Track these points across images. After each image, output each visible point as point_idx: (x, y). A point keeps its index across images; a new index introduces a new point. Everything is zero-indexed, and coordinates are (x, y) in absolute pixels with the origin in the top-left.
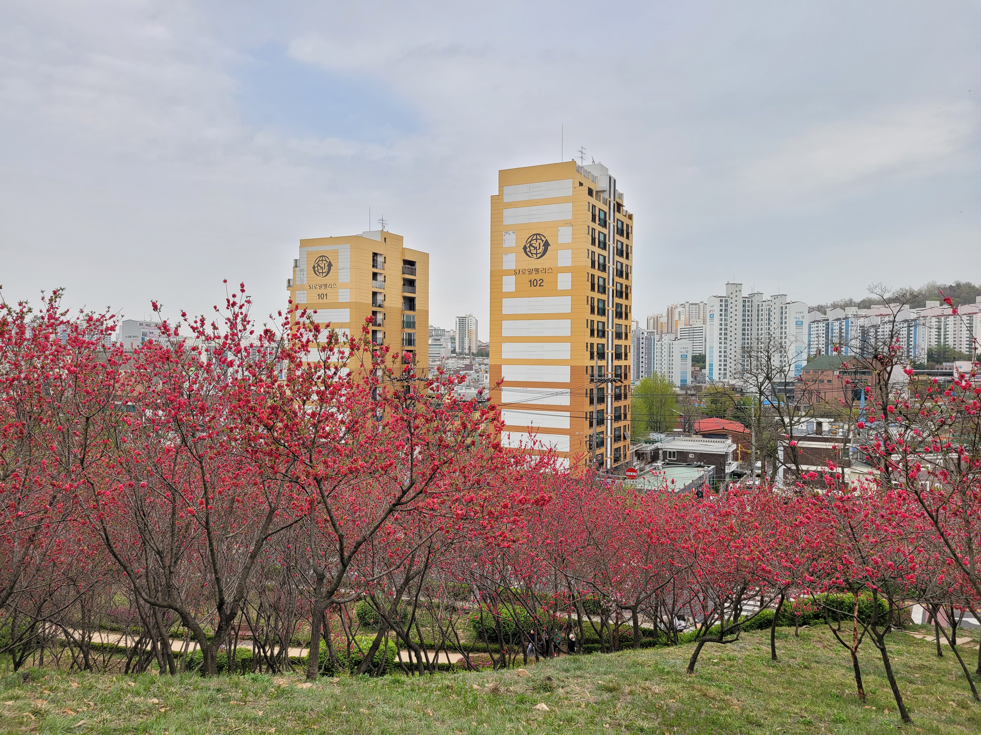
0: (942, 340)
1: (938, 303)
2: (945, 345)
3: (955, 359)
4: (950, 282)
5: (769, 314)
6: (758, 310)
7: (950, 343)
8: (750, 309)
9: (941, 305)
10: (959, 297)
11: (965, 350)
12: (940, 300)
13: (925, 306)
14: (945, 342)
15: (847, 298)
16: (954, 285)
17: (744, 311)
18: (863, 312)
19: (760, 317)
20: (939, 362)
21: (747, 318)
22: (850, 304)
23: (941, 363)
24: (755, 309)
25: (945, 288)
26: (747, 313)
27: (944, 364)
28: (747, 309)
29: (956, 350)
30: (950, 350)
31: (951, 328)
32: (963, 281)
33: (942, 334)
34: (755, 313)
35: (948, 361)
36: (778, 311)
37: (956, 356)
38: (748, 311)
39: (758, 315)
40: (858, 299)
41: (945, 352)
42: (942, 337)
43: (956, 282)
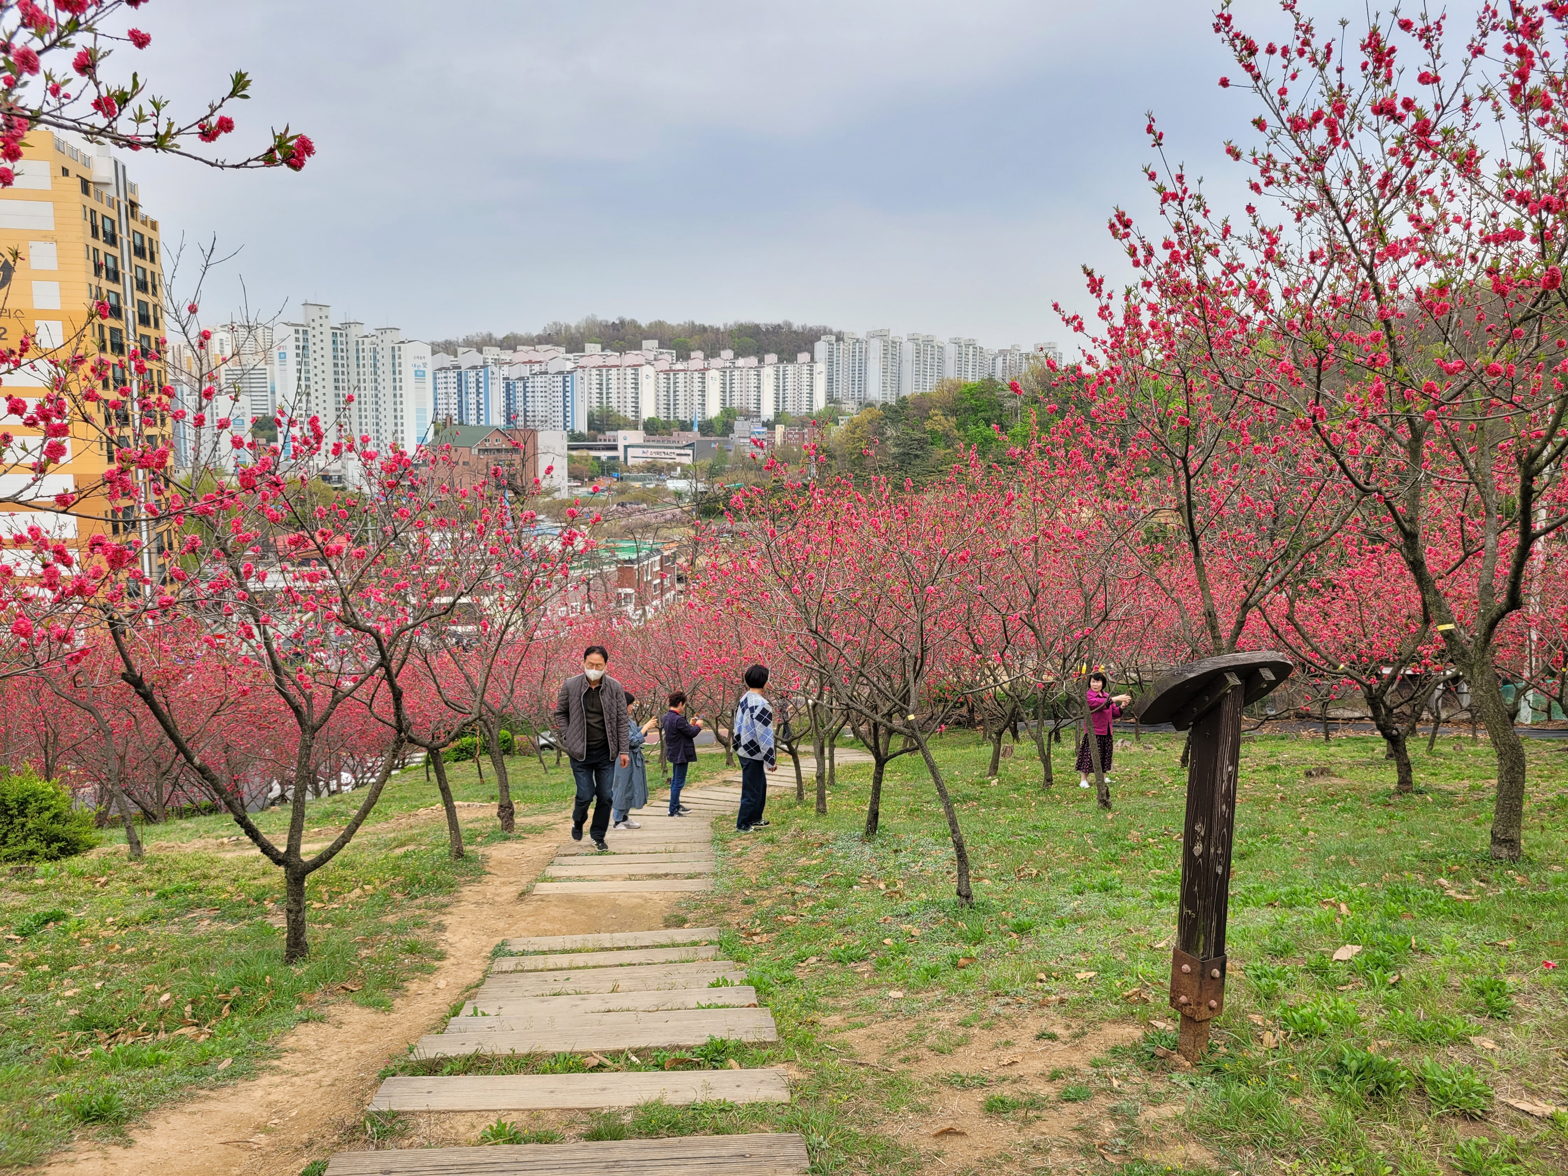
0: (605, 400)
1: (599, 346)
2: (608, 407)
3: (618, 428)
4: (612, 318)
5: (375, 358)
6: (358, 350)
7: (614, 404)
8: (344, 347)
9: (603, 350)
10: (623, 339)
11: (630, 415)
12: (601, 343)
13: (583, 351)
14: (608, 403)
15: (485, 333)
16: (617, 322)
17: (335, 350)
18: (507, 355)
19: (361, 362)
20: (601, 431)
21: (340, 362)
22: (489, 341)
23: (604, 433)
24: (352, 347)
25: (607, 326)
26: (340, 354)
27: (608, 433)
28: (339, 347)
29: (621, 414)
30: (614, 415)
31: (614, 384)
32: (628, 318)
33: (604, 392)
34: (353, 354)
35: (612, 430)
36: (388, 353)
37: (621, 423)
38: (342, 350)
39: (358, 358)
40: (499, 335)
41: (608, 417)
42: (604, 396)
43: (619, 318)
